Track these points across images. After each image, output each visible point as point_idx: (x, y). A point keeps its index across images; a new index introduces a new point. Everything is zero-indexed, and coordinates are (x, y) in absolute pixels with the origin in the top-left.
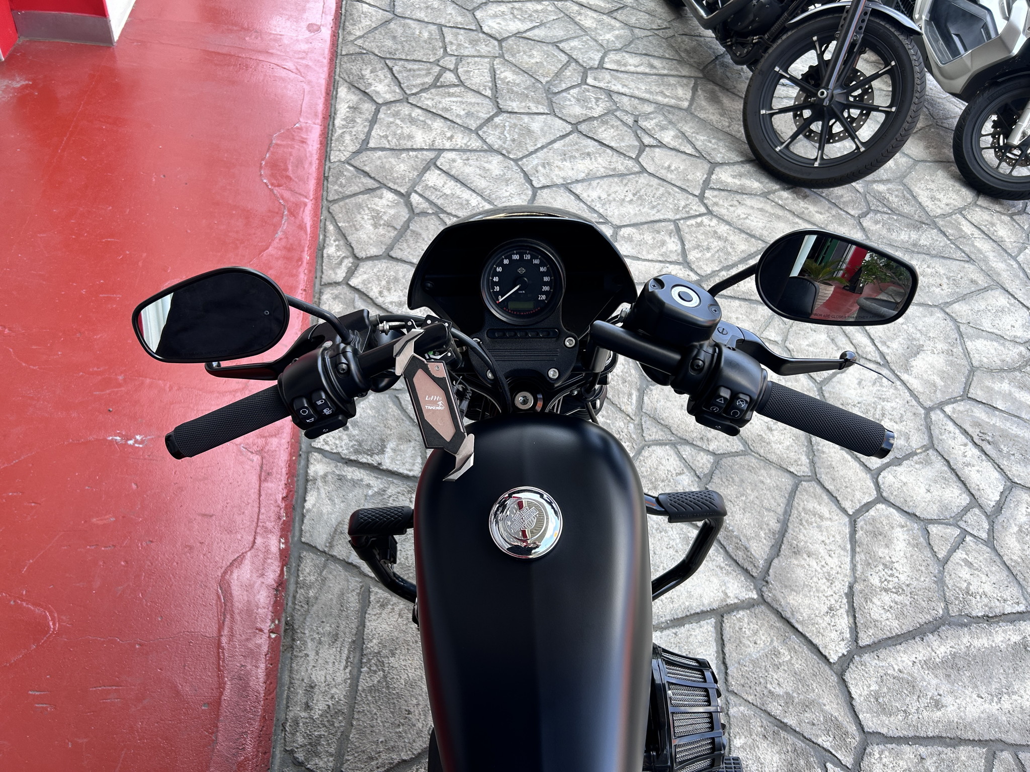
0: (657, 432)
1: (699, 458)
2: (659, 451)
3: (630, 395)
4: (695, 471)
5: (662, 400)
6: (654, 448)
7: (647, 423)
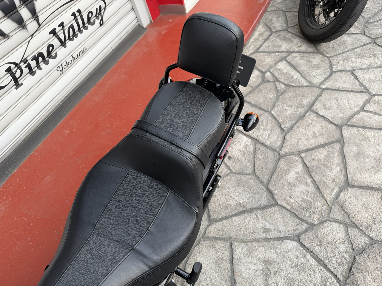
0: (339, 215)
1: (359, 238)
2: (335, 226)
3: (333, 189)
4: (352, 245)
5: (352, 198)
6: (333, 223)
7: (336, 208)
